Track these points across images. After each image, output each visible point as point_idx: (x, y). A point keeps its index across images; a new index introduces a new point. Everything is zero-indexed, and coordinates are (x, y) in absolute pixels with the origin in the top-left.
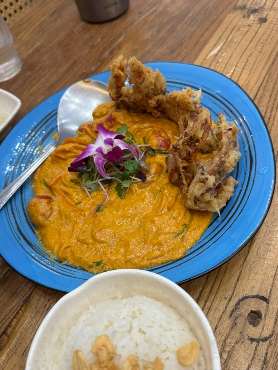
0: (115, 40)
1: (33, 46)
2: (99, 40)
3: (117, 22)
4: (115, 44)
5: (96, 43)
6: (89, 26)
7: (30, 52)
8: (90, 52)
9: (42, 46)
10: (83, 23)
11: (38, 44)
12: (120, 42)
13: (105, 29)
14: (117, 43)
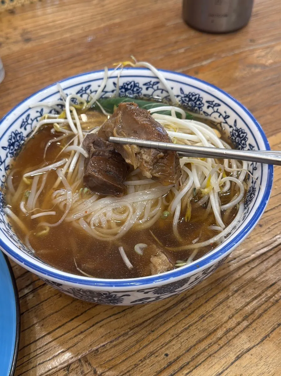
0: (199, 59)
1: (110, 20)
2: (182, 50)
3: (218, 38)
4: (195, 66)
5: (175, 53)
6: (186, 27)
7: (102, 25)
8: (162, 60)
9: (120, 25)
10: (180, 21)
11: (117, 21)
12: (202, 66)
13: (199, 40)
14: (199, 65)
